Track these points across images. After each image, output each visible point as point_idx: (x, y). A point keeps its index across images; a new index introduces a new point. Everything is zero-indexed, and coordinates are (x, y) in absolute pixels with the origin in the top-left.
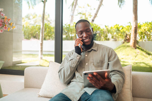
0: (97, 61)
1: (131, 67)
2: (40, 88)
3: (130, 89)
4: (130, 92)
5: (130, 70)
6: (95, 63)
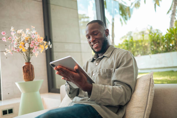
0: (104, 71)
1: (151, 75)
3: (144, 108)
4: (143, 113)
5: (150, 79)
6: (101, 74)
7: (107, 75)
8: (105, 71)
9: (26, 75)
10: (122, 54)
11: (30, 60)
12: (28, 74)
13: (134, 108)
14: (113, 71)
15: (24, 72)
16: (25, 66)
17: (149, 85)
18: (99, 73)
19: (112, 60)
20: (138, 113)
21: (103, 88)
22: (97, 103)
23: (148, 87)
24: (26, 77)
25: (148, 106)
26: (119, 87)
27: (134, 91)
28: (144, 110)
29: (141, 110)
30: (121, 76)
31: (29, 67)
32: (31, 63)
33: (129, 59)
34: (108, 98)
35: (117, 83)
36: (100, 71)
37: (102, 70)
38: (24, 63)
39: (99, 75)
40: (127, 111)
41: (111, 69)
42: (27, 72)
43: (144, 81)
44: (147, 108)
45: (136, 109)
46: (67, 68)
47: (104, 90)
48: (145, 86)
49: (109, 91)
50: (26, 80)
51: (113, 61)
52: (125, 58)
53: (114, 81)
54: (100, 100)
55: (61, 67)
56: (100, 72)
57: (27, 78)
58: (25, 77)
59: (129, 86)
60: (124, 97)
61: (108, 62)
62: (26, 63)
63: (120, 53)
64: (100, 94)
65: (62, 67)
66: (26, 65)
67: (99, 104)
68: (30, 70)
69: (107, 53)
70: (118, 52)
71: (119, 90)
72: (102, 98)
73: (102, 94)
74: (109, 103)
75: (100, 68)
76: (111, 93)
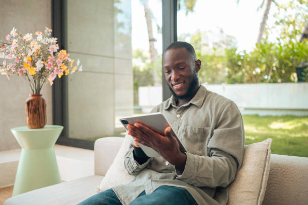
0: (193, 130)
1: (268, 145)
2: (104, 176)
3: (257, 194)
4: (256, 200)
5: (266, 150)
6: (189, 134)
7: (199, 137)
8: (197, 130)
9: (33, 117)
10: (223, 106)
11: (40, 89)
12: (36, 116)
13: (242, 192)
14: (210, 131)
15: (29, 111)
16: (31, 101)
17: (264, 159)
18: (184, 133)
19: (206, 112)
20: (248, 200)
21: (200, 162)
22: (188, 184)
23: (263, 163)
24: (33, 121)
25: (262, 191)
26: (222, 159)
27: (241, 167)
28: (256, 197)
29: (252, 197)
30: (224, 143)
31: (38, 103)
32: (41, 95)
33: (234, 115)
34: (208, 177)
35: (217, 153)
36: (186, 130)
37: (192, 128)
38: (30, 95)
39: (186, 136)
40: (231, 196)
41: (206, 128)
42: (36, 112)
43: (258, 152)
44: (261, 193)
45: (246, 194)
46: (150, 128)
47: (202, 165)
48: (258, 160)
49: (208, 166)
50: (33, 126)
51: (208, 114)
52: (229, 113)
53: (212, 149)
54: (196, 179)
55: (141, 125)
56: (186, 132)
57: (35, 122)
58: (31, 122)
59: (235, 159)
60: (228, 175)
61: (199, 116)
62: (33, 95)
63: (220, 103)
64: (196, 171)
65: (143, 124)
66: (34, 100)
67: (192, 185)
68: (41, 109)
69: (197, 100)
70: (217, 102)
71: (222, 164)
72: (199, 176)
73: (199, 170)
74: (206, 183)
75: (187, 125)
76: (212, 169)
